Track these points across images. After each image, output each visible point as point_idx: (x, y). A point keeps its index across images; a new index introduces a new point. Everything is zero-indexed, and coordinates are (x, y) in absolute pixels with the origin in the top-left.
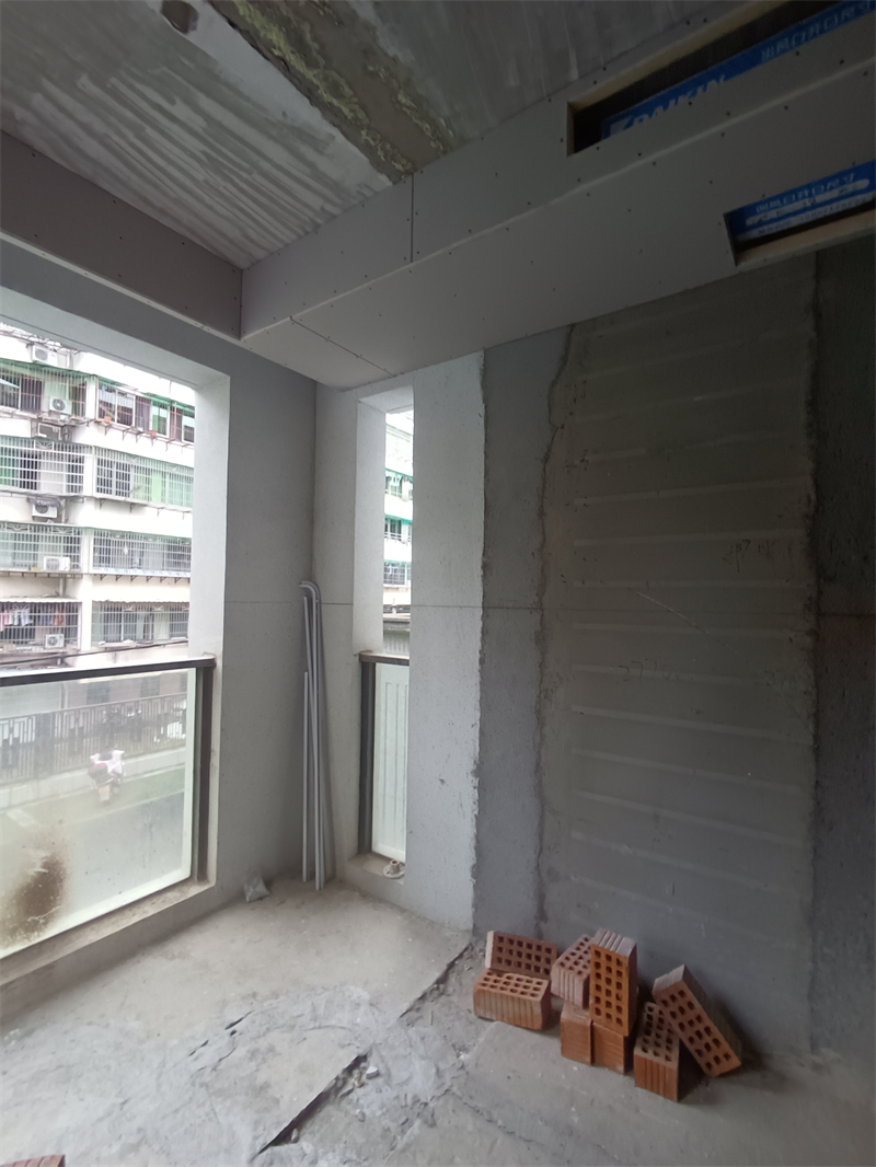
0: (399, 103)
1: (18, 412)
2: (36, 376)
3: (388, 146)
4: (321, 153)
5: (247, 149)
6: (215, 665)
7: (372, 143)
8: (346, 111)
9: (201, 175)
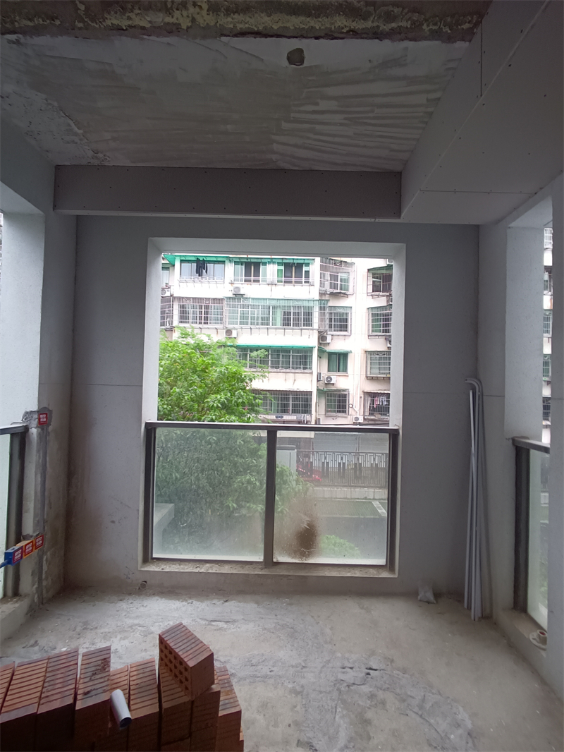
2: (389, 272)
4: (405, 65)
6: (399, 433)
7: (435, 28)
8: (404, 24)
9: (350, 132)
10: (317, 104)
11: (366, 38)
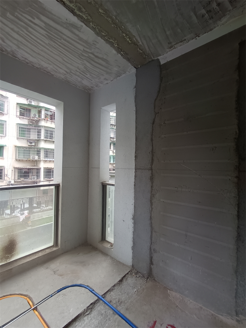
0: (100, 12)
1: (25, 117)
2: (29, 108)
3: (99, 27)
4: (80, 31)
5: (58, 32)
6: (60, 185)
7: (94, 26)
8: (84, 16)
9: (47, 41)
10: (34, 19)
11: (68, 10)
